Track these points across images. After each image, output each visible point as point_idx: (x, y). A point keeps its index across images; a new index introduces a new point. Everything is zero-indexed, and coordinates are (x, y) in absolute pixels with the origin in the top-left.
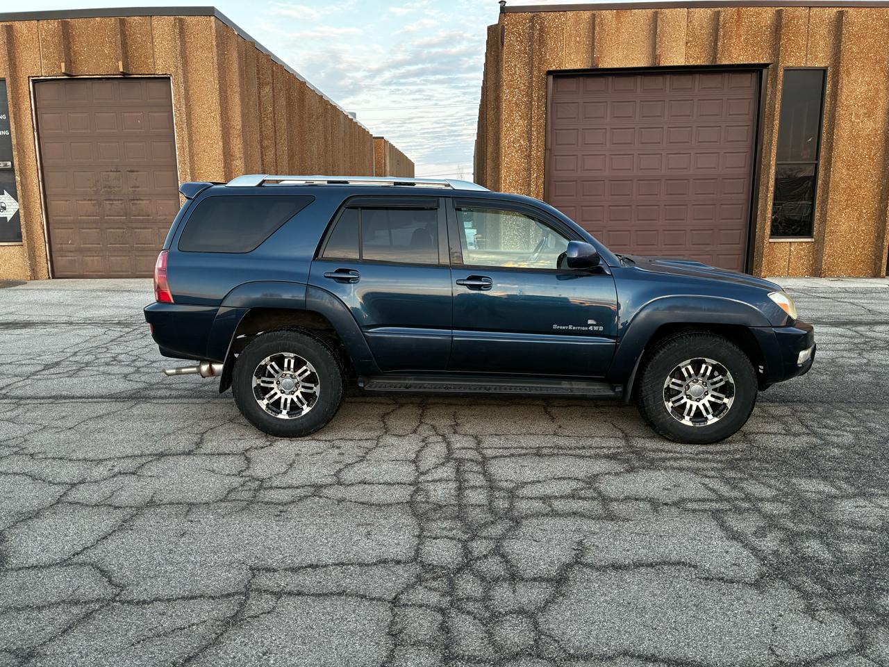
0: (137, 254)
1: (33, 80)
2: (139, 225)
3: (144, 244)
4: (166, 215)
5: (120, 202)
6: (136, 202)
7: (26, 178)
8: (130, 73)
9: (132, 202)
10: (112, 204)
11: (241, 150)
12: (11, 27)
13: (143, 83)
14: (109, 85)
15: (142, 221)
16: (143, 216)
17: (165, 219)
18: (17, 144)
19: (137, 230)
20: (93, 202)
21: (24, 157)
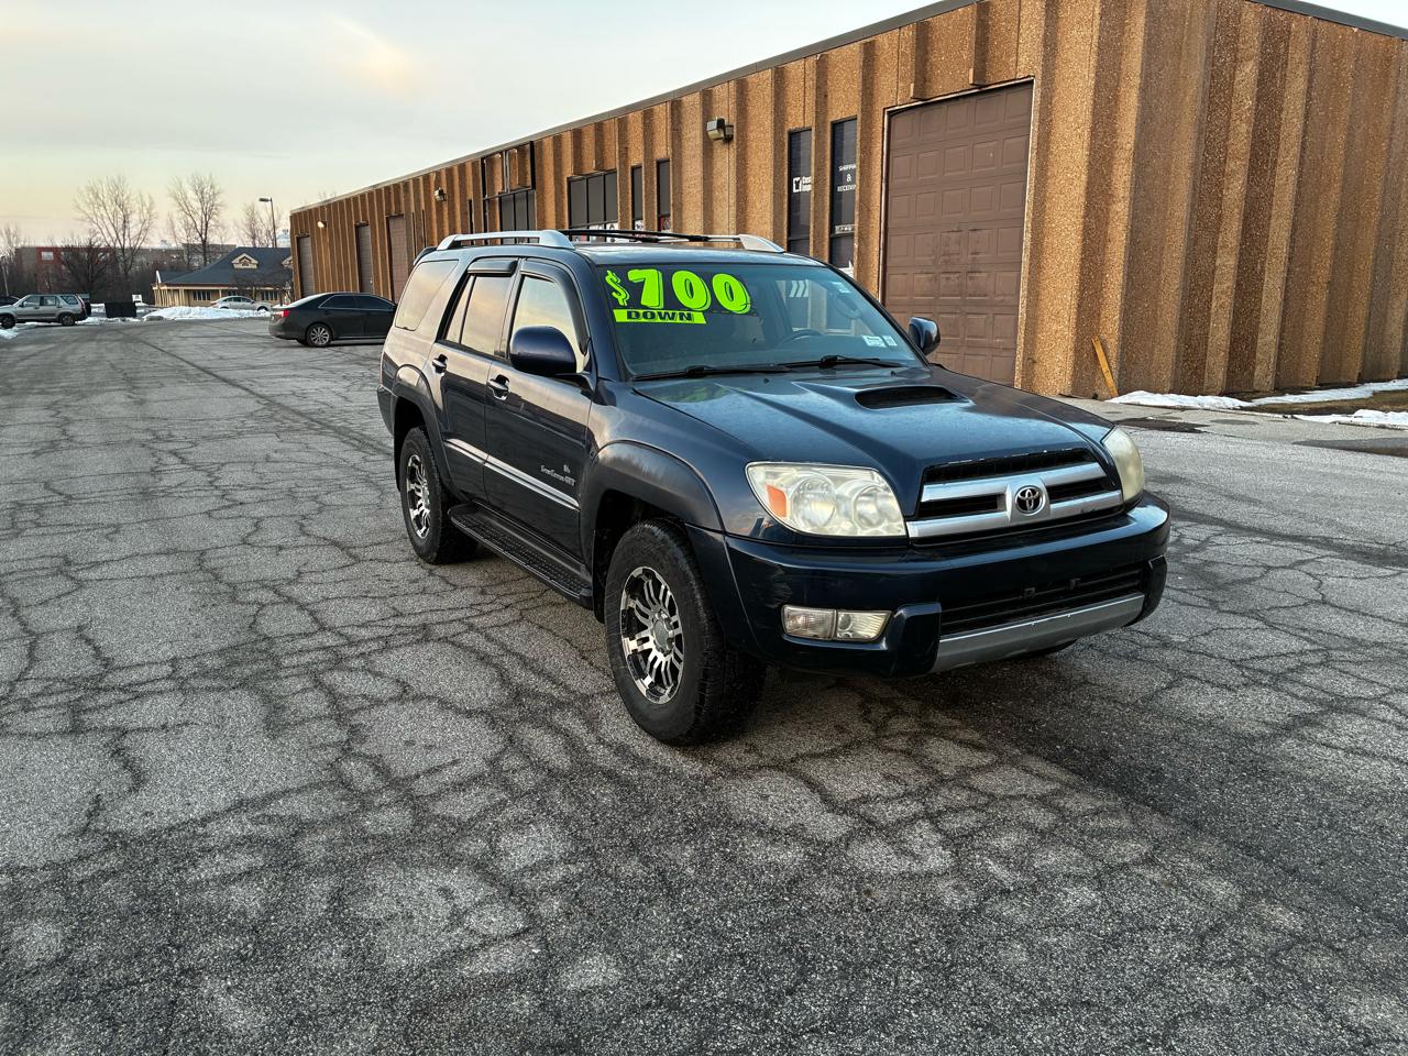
0: (967, 352)
1: (889, 112)
2: (975, 310)
3: (976, 337)
4: (1004, 295)
5: (957, 275)
6: (973, 275)
7: (867, 246)
8: (987, 83)
9: (970, 275)
10: (947, 279)
11: (1128, 184)
12: (872, 44)
13: (1003, 94)
14: (963, 107)
15: (977, 304)
16: (979, 295)
17: (1002, 301)
18: (860, 200)
19: (970, 317)
20: (930, 276)
21: (869, 217)
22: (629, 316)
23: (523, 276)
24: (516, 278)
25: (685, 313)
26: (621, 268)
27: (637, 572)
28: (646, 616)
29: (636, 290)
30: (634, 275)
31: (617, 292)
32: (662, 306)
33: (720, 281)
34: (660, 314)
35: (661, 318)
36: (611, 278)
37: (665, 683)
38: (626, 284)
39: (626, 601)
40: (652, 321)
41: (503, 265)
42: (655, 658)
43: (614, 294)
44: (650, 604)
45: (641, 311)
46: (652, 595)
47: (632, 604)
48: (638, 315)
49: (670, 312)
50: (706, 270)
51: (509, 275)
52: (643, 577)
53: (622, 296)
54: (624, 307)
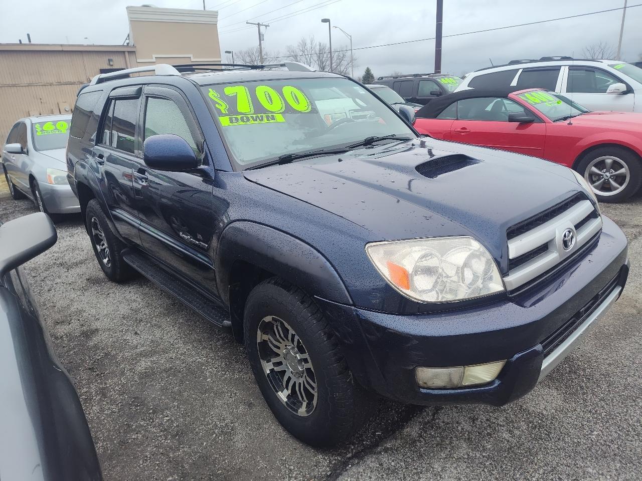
22: (231, 121)
23: (147, 97)
24: (142, 99)
25: (270, 115)
26: (219, 86)
27: (268, 319)
28: (279, 348)
29: (232, 101)
30: (229, 91)
31: (218, 104)
32: (253, 111)
33: (287, 90)
34: (252, 117)
35: (254, 120)
36: (212, 94)
37: (301, 399)
38: (223, 97)
39: (260, 337)
40: (248, 123)
41: (132, 90)
42: (289, 379)
43: (217, 105)
44: (281, 341)
45: (239, 117)
46: (282, 336)
47: (265, 337)
48: (237, 120)
49: (259, 115)
50: (277, 84)
51: (138, 98)
52: (273, 322)
53: (223, 107)
54: (226, 115)
